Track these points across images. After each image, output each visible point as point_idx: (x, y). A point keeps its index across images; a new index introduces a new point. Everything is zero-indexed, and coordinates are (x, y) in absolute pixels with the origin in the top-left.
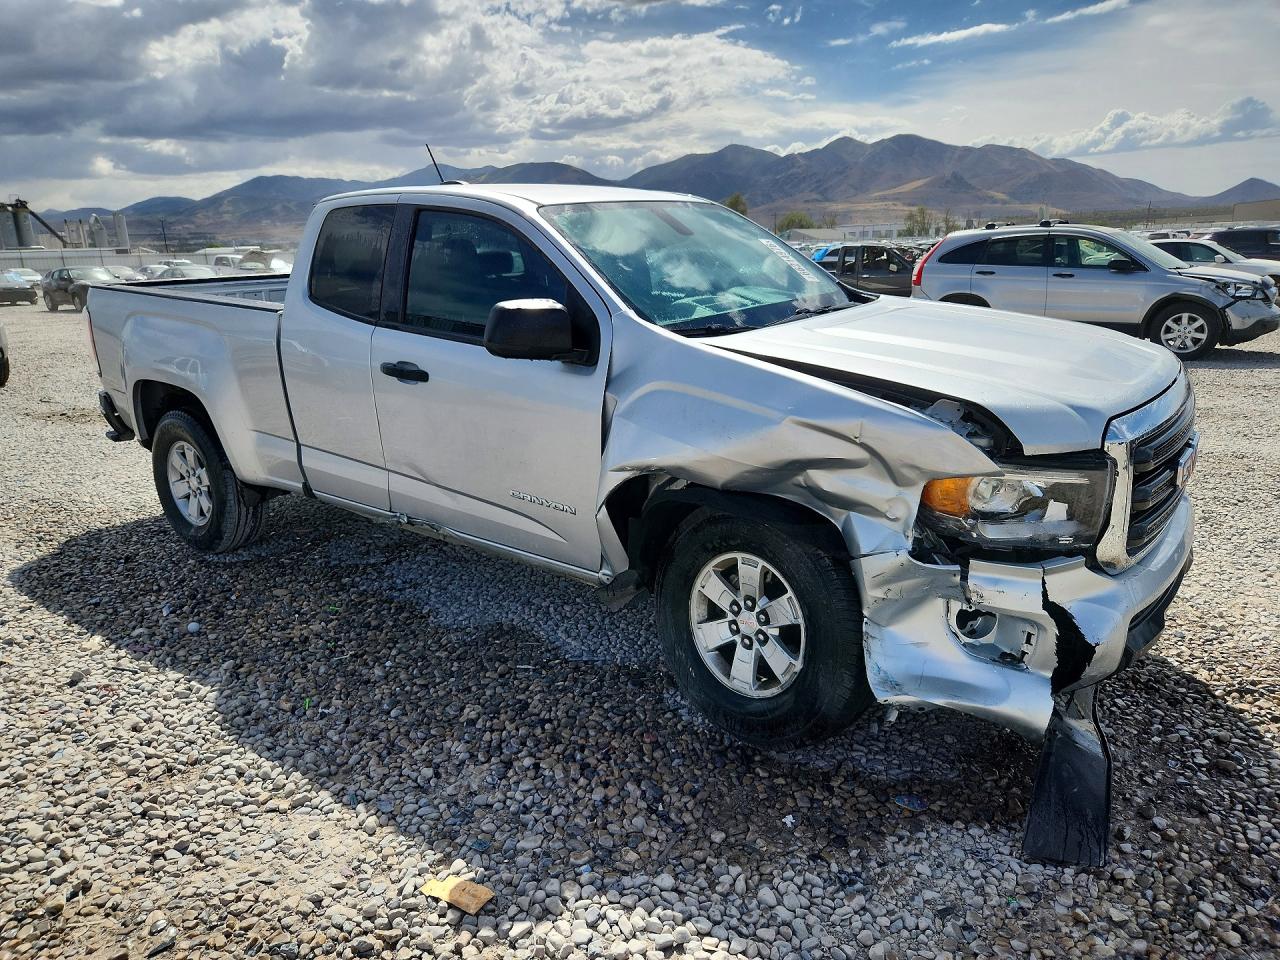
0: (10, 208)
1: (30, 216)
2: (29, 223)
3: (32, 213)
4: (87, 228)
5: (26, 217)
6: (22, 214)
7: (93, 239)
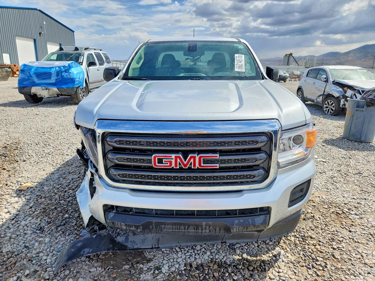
0: (288, 55)
1: (292, 57)
2: (291, 59)
3: (293, 57)
4: (305, 61)
5: (291, 58)
6: (291, 57)
7: (306, 64)
